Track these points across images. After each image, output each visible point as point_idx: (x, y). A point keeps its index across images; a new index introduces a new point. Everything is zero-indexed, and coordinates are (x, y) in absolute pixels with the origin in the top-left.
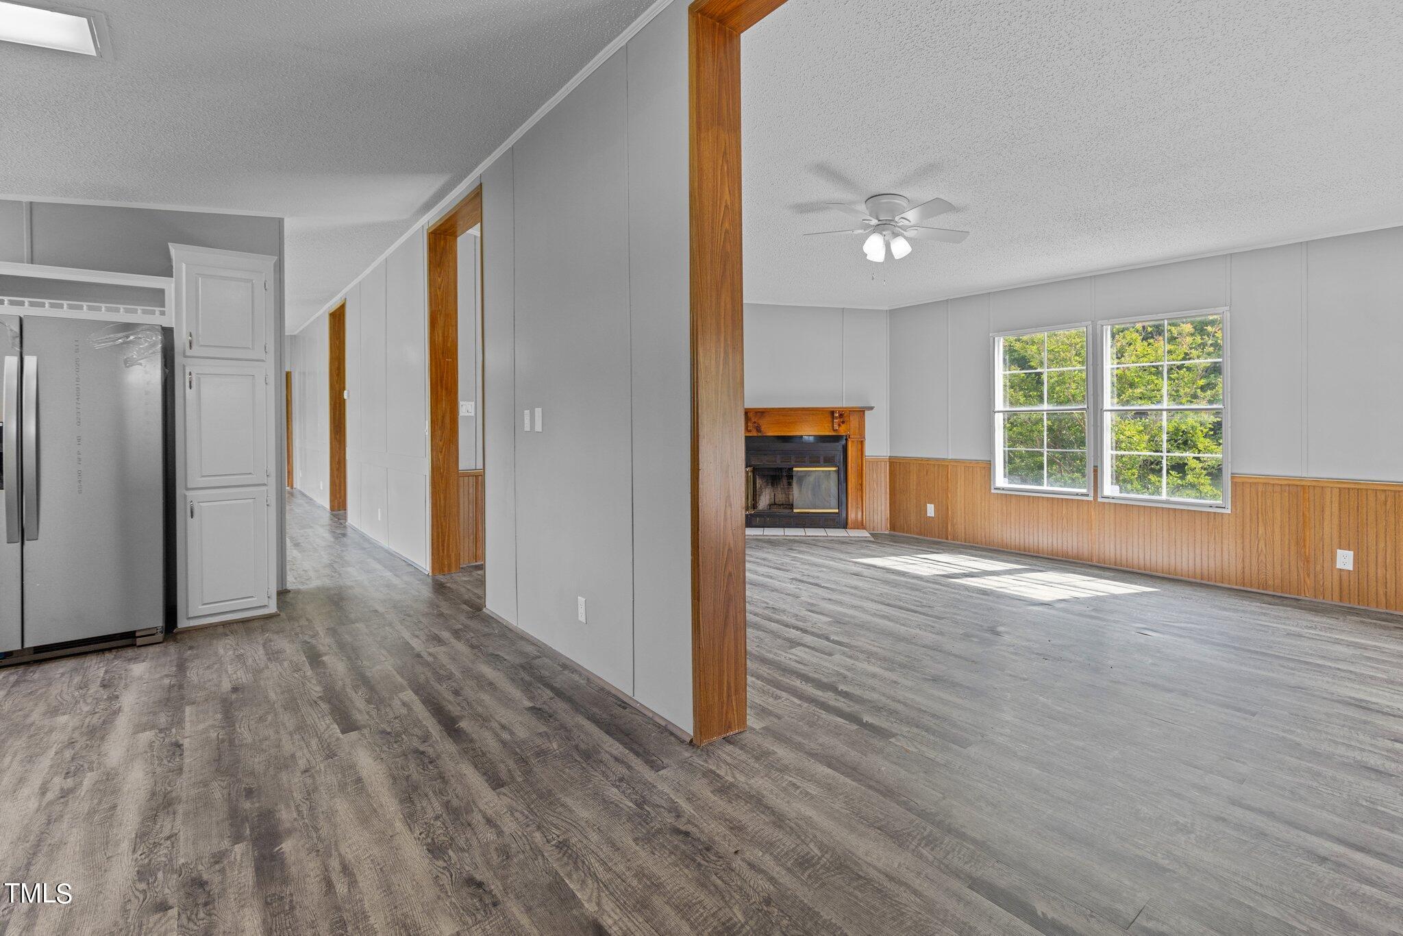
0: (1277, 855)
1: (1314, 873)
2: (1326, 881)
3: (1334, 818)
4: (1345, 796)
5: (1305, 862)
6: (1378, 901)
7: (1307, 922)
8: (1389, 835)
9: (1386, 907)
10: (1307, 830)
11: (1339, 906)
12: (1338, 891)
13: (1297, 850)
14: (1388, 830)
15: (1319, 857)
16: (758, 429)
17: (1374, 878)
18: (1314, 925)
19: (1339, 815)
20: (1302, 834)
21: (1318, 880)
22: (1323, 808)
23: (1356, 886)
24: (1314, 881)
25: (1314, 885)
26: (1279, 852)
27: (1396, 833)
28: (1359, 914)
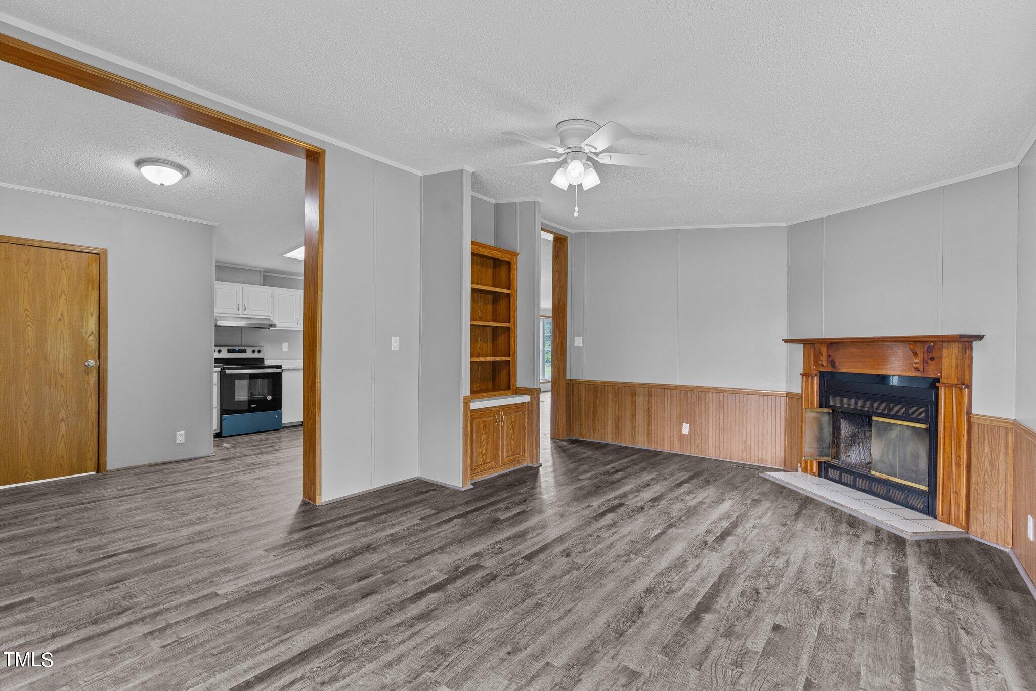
0: (77, 621)
1: (52, 628)
2: (43, 629)
3: (71, 661)
4: (81, 682)
5: (62, 628)
6: (12, 641)
7: (36, 612)
8: (30, 680)
9: (6, 642)
10: (78, 642)
11: (28, 626)
12: (34, 630)
13: (71, 630)
14: (34, 683)
15: (58, 636)
16: (833, 364)
17: (22, 649)
18: (33, 613)
19: (70, 666)
20: (78, 639)
21: (47, 627)
22: (84, 662)
23: (28, 639)
24: (49, 625)
25: (47, 624)
26: (78, 622)
27: (28, 685)
28: (16, 629)
